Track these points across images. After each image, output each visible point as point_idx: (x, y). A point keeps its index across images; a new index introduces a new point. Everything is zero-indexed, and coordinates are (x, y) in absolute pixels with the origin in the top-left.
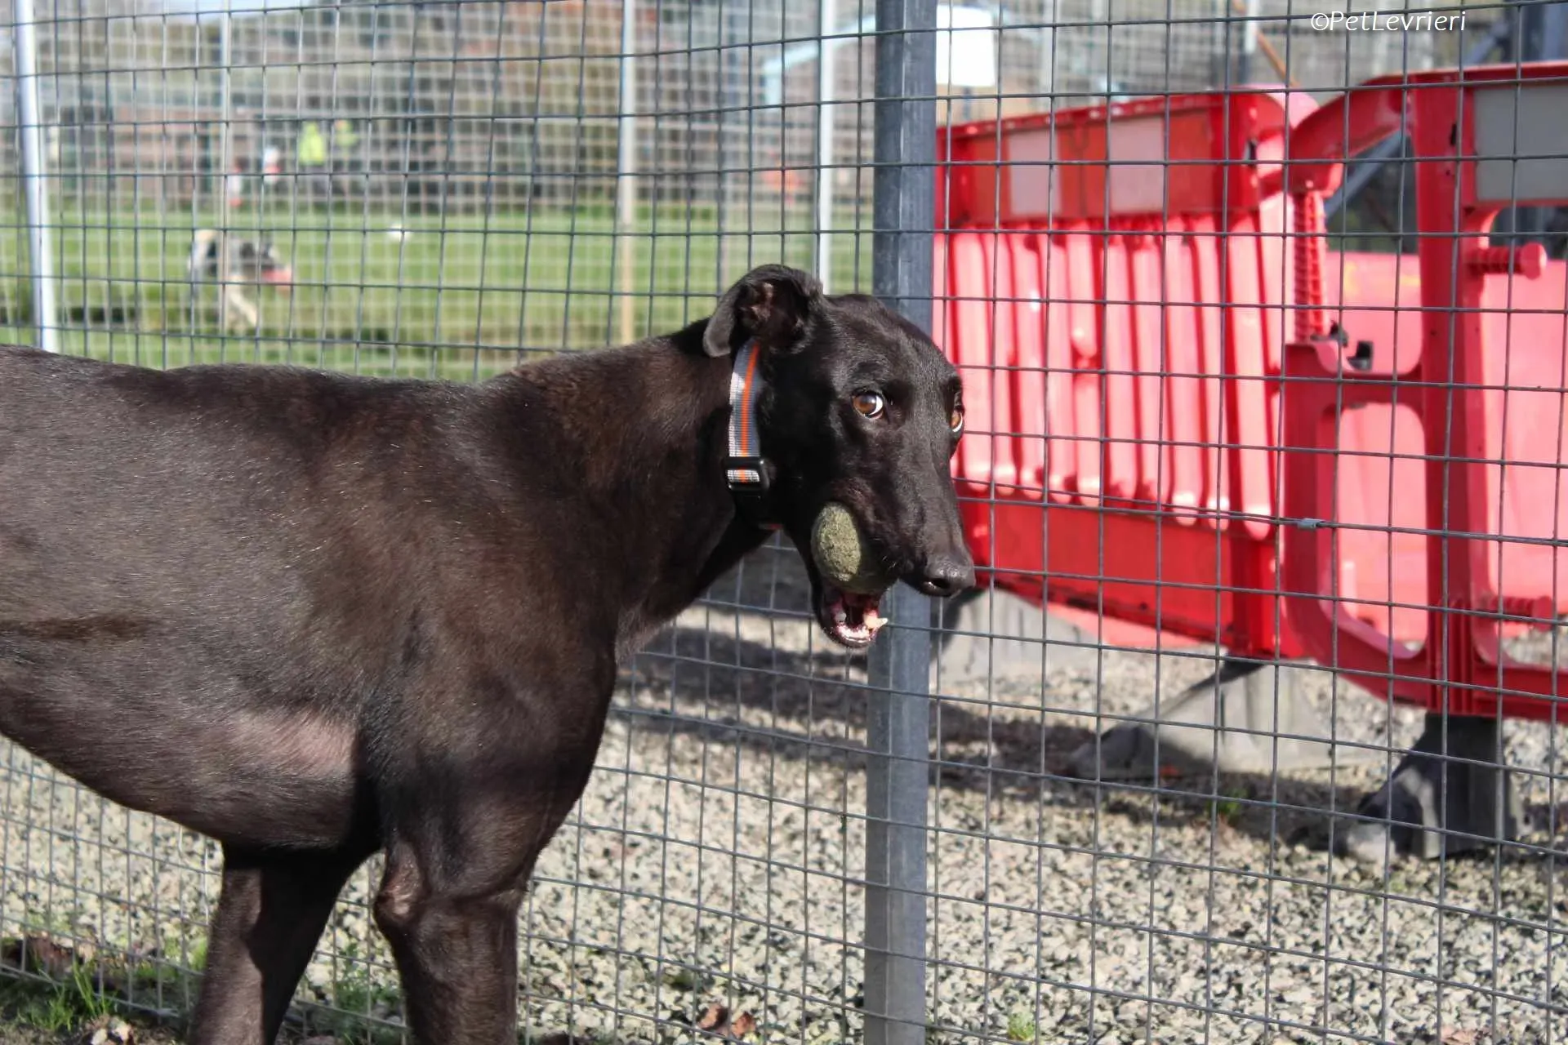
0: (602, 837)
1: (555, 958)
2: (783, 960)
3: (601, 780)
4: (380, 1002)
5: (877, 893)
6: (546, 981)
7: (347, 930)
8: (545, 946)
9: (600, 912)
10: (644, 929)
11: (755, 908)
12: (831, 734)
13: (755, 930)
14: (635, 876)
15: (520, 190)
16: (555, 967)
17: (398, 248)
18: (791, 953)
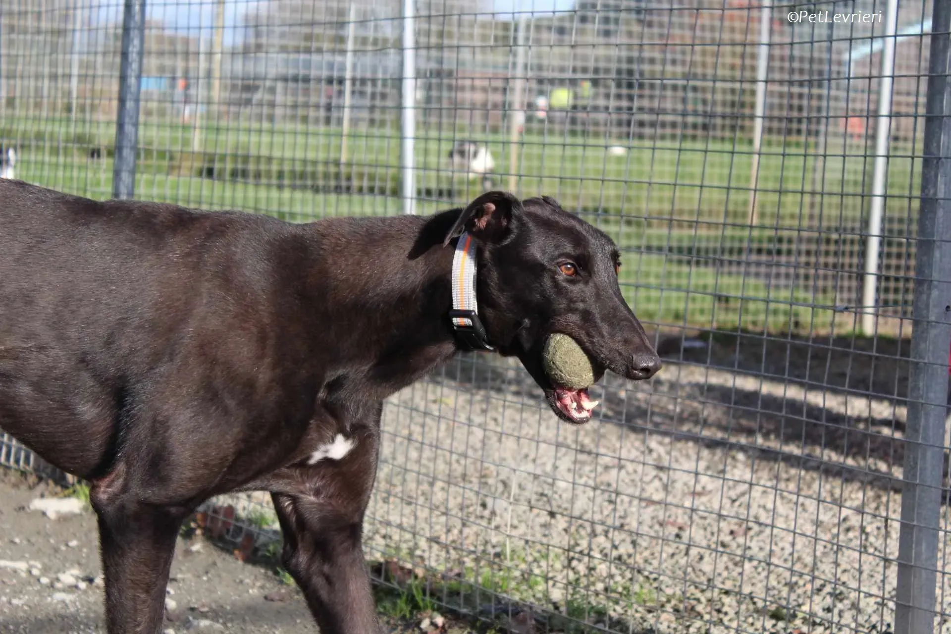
0: (729, 523)
1: (699, 595)
2: (840, 606)
3: (729, 488)
4: (592, 614)
5: (905, 569)
6: (693, 609)
7: (573, 569)
8: (692, 587)
9: (727, 568)
10: (754, 581)
11: (823, 572)
12: (873, 467)
13: (823, 586)
14: (749, 548)
15: (695, 126)
16: (698, 600)
17: (619, 159)
18: (846, 602)
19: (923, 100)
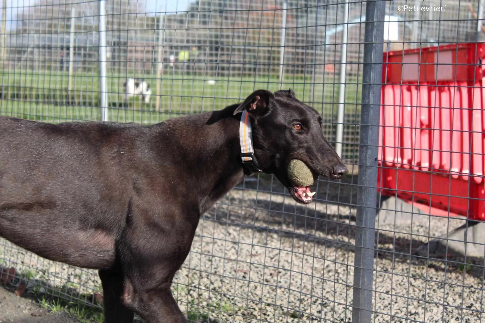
0: (270, 270)
1: (254, 306)
2: (325, 310)
3: (270, 252)
4: (201, 318)
5: (357, 290)
6: (252, 313)
7: (191, 295)
8: (252, 303)
9: (269, 293)
10: (282, 298)
11: (317, 293)
12: (341, 240)
13: (317, 300)
14: (280, 282)
15: (250, 69)
16: (254, 309)
17: (212, 87)
18: (328, 308)
19: (362, 55)
